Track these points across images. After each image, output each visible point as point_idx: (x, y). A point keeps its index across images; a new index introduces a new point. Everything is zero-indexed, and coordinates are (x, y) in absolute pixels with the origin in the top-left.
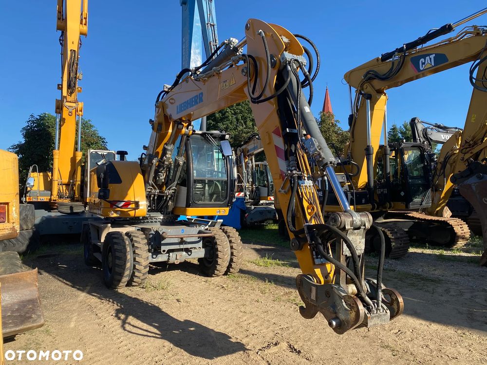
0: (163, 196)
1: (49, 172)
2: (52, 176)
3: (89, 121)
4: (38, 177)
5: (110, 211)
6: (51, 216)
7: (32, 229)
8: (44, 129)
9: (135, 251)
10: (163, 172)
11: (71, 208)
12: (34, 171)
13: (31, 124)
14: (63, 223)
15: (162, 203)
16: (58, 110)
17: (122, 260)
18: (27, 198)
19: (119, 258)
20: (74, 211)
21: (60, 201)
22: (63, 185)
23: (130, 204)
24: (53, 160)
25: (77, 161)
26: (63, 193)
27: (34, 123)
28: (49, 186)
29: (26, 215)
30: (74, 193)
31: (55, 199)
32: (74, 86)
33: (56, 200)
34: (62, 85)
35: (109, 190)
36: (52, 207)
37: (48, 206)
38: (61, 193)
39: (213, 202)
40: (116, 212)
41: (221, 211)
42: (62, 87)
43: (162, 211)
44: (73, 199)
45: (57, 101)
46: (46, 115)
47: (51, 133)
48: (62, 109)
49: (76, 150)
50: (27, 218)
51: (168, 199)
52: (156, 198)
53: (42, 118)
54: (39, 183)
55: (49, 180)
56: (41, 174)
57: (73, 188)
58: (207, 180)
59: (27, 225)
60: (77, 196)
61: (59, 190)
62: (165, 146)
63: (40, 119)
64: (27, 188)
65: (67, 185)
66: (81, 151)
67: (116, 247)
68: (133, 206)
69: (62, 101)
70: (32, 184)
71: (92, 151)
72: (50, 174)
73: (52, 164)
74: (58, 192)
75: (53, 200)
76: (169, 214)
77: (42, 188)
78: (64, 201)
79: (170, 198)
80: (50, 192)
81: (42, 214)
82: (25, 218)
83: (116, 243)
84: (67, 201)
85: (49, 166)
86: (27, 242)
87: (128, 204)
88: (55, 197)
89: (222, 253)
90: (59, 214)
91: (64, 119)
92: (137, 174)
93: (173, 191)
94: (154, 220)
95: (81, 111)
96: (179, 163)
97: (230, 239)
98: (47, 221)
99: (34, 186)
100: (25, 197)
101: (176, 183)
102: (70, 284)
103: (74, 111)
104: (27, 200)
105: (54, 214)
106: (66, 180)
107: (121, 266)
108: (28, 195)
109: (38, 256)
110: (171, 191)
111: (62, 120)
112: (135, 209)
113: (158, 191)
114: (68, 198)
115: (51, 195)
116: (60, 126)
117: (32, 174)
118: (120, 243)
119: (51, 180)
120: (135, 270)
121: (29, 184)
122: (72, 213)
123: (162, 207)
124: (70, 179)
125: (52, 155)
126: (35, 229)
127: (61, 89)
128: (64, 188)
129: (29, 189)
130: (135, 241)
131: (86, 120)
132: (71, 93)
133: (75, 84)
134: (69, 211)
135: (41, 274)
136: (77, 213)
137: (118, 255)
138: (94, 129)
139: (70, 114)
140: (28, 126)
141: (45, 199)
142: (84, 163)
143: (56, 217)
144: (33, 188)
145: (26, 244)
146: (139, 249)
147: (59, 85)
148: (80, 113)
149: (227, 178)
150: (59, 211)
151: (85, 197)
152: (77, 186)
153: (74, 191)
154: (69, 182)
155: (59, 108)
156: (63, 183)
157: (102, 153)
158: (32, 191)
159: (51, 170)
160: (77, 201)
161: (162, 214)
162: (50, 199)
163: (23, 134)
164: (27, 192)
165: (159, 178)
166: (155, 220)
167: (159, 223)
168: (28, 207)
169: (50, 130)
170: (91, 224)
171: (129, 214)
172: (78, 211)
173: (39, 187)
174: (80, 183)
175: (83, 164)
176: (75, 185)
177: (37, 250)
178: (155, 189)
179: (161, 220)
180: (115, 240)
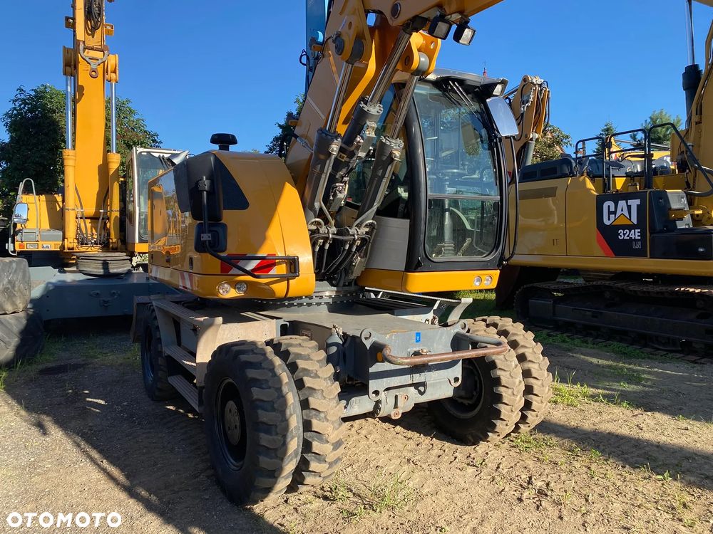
0: (345, 242)
1: (58, 194)
2: (63, 201)
3: (128, 101)
4: (35, 203)
5: (219, 284)
6: (64, 281)
7: (25, 310)
8: (44, 116)
9: (307, 400)
10: (346, 179)
11: (105, 265)
12: (28, 190)
13: (20, 105)
14: (91, 296)
15: (340, 258)
16: (68, 69)
17: (277, 434)
18: (17, 244)
19: (268, 428)
20: (111, 271)
21: (82, 250)
22: (86, 218)
23: (274, 264)
24: (63, 172)
25: (112, 172)
26: (86, 233)
27: (26, 104)
28: (58, 220)
29: (10, 282)
30: (109, 234)
31: (71, 246)
32: (99, 14)
33: (73, 249)
34: (74, 19)
35: (224, 227)
36: (66, 261)
37: (58, 259)
38: (83, 234)
39: (460, 258)
40: (236, 285)
41: (483, 277)
42: (74, 23)
43: (334, 279)
44: (106, 246)
45: (66, 50)
46: (48, 90)
47: (58, 122)
48: (76, 67)
49: (107, 151)
50: (13, 287)
51: (354, 250)
52: (327, 246)
53: (40, 95)
54: (39, 215)
55: (58, 209)
56: (43, 197)
57: (105, 224)
58: (447, 202)
59: (14, 304)
60: (114, 239)
61: (79, 228)
62: (362, 105)
63: (36, 96)
64: (15, 225)
65: (94, 219)
66: (118, 152)
67: (256, 393)
68: (281, 269)
69: (76, 50)
70: (25, 217)
71: (140, 150)
72: (59, 198)
73: (63, 181)
74: (77, 233)
75: (69, 249)
76: (350, 284)
77: (45, 224)
78: (89, 249)
79: (359, 248)
80: (61, 233)
81: (46, 276)
82: (8, 288)
83: (256, 382)
84: (95, 251)
85: (57, 184)
86: (15, 341)
87: (267, 264)
88: (71, 242)
89: (510, 391)
90: (81, 277)
91: (82, 88)
92: (284, 185)
93: (367, 230)
94: (315, 300)
95: (115, 72)
96: (391, 153)
97: (521, 351)
98: (56, 292)
99: (27, 220)
100: (13, 242)
101: (375, 208)
102: (122, 478)
103: (100, 70)
104: (18, 249)
105: (70, 277)
106: (90, 209)
107: (276, 450)
108: (18, 238)
109: (40, 367)
110: (364, 230)
111: (79, 90)
112: (286, 278)
113: (334, 230)
114: (96, 243)
115: (64, 238)
116: (75, 101)
117: (25, 197)
118: (267, 381)
119: (63, 210)
120: (308, 456)
121: (18, 216)
122: (107, 275)
123: (337, 268)
124: (98, 207)
125: (62, 164)
126: (31, 312)
127: (73, 26)
128: (89, 225)
129: (19, 227)
130: (304, 370)
131: (123, 99)
132: (94, 29)
133: (100, 9)
134: (101, 272)
135: (45, 433)
136: (117, 275)
137: (265, 420)
138: (137, 117)
139: (94, 73)
140: (15, 109)
141: (52, 246)
142: (124, 177)
143: (75, 283)
144: (29, 225)
145: (13, 344)
146: (319, 395)
147: (67, 18)
148: (113, 75)
149: (501, 195)
150: (81, 272)
151: (129, 241)
152: (112, 221)
153: (109, 230)
154: (97, 212)
155: (71, 66)
156: (85, 215)
157: (161, 155)
158: (24, 231)
159: (62, 191)
160: (115, 250)
161: (332, 285)
162: (63, 246)
163: (6, 125)
164: (16, 233)
165: (335, 195)
166: (317, 300)
167: (326, 307)
168: (14, 265)
169: (56, 116)
170: (160, 309)
171: (273, 292)
172: (120, 270)
173: (39, 221)
174: (118, 214)
175: (123, 179)
176: (108, 219)
177: (38, 356)
178: (327, 222)
179: (330, 301)
180: (251, 373)
